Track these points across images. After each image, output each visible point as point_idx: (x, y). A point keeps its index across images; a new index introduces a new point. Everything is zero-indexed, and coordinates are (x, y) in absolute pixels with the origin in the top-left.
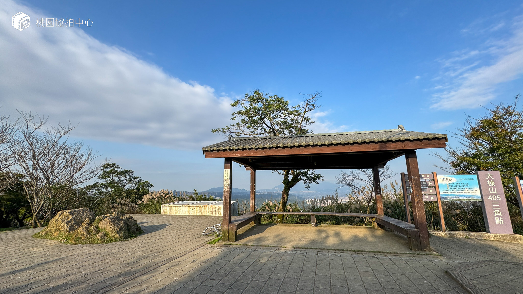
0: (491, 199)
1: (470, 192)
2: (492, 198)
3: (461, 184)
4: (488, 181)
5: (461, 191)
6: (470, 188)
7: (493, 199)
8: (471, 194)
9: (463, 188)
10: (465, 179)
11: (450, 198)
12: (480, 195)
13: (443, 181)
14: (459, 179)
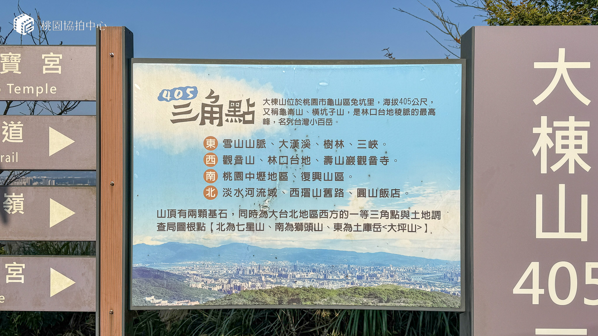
0: (536, 292)
1: (384, 221)
5: (314, 214)
7: (545, 298)
13: (174, 121)
14: (315, 107)
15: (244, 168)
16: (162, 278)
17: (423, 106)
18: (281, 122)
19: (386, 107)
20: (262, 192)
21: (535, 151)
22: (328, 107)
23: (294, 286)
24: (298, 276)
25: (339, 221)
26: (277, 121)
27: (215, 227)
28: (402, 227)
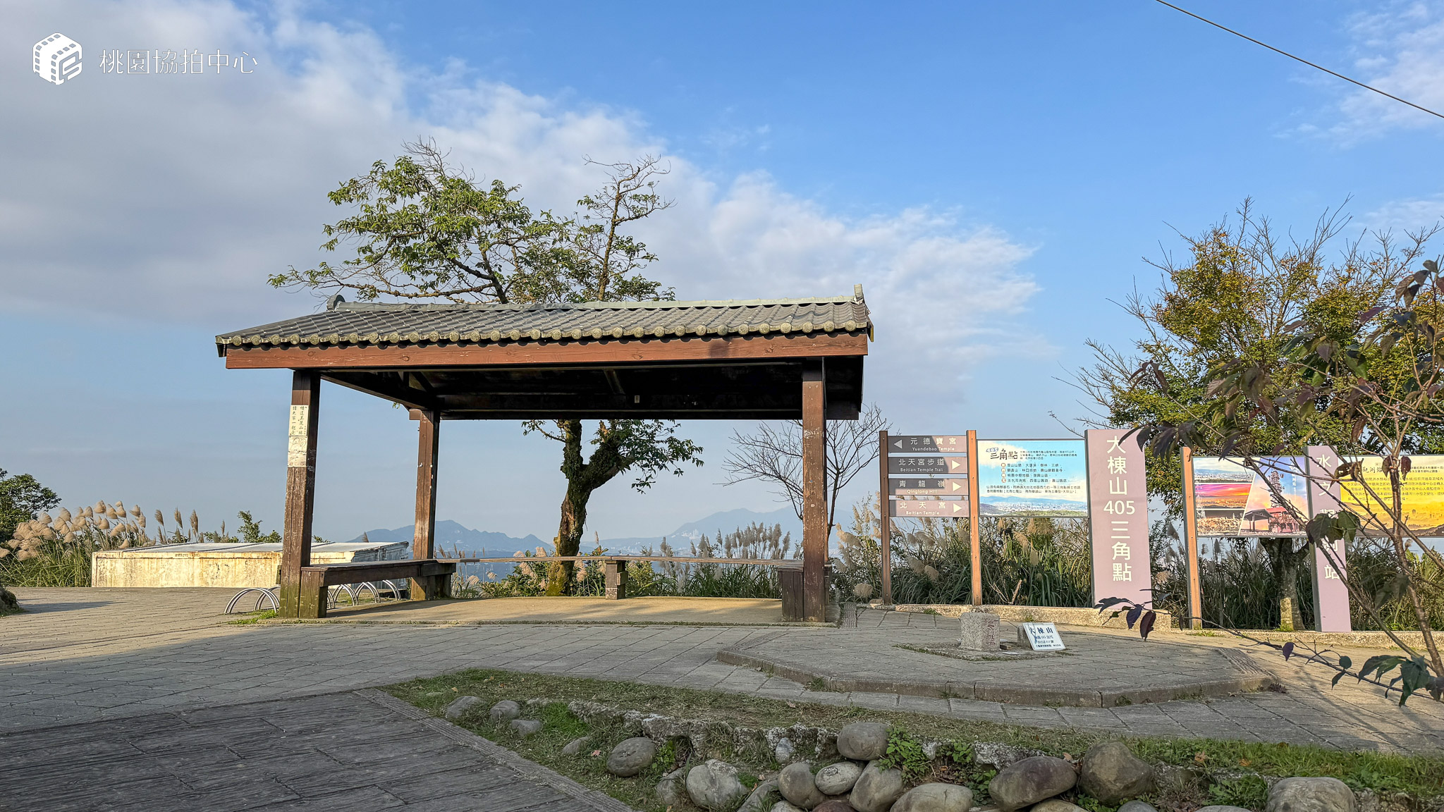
0: (1111, 510)
1: (1061, 490)
2: (1113, 508)
3: (1038, 468)
4: (1111, 461)
5: (1038, 487)
6: (1061, 481)
7: (1114, 512)
8: (1062, 496)
9: (1044, 478)
10: (1053, 454)
11: (1004, 508)
12: (1085, 500)
15: (1014, 473)
16: (990, 507)
20: (1021, 480)
21: (1109, 467)
23: (1033, 510)
24: (1034, 507)
25: (1046, 490)
26: (1025, 458)
27: (1006, 491)
28: (1068, 492)
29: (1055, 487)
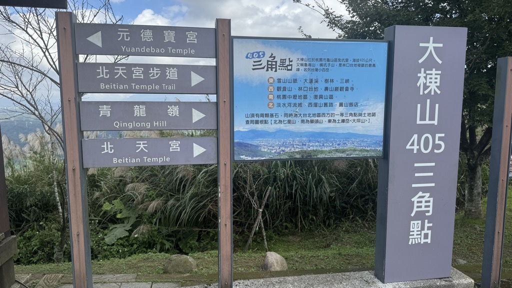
0: (415, 148)
1: (351, 118)
2: (419, 144)
3: (321, 85)
4: (422, 73)
5: (319, 115)
6: (351, 104)
7: (419, 150)
8: (350, 127)
9: (328, 101)
10: (343, 63)
11: (270, 148)
12: (380, 132)
13: (253, 69)
14: (321, 62)
15: (287, 93)
16: (248, 147)
17: (370, 63)
18: (305, 70)
19: (354, 63)
20: (295, 105)
21: (418, 85)
22: (327, 63)
23: (309, 150)
24: (311, 145)
25: (330, 118)
26: (303, 69)
27: (273, 122)
28: (359, 121)
29: (342, 115)
